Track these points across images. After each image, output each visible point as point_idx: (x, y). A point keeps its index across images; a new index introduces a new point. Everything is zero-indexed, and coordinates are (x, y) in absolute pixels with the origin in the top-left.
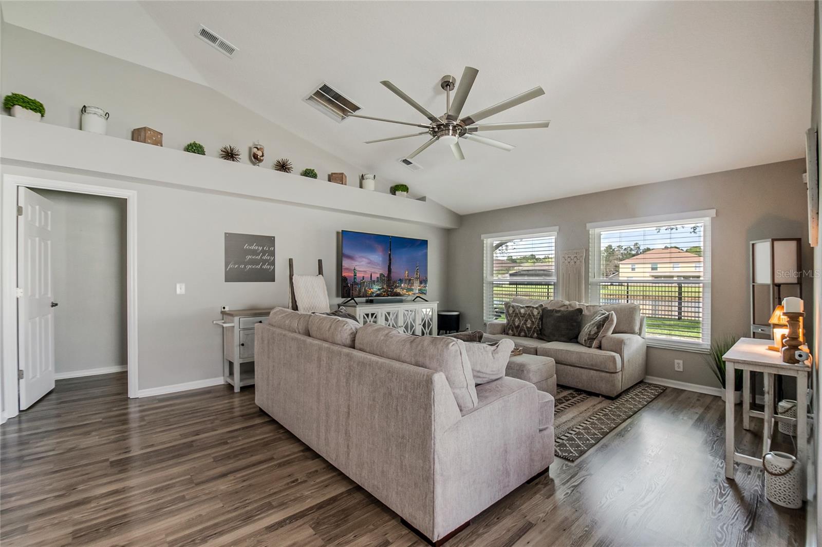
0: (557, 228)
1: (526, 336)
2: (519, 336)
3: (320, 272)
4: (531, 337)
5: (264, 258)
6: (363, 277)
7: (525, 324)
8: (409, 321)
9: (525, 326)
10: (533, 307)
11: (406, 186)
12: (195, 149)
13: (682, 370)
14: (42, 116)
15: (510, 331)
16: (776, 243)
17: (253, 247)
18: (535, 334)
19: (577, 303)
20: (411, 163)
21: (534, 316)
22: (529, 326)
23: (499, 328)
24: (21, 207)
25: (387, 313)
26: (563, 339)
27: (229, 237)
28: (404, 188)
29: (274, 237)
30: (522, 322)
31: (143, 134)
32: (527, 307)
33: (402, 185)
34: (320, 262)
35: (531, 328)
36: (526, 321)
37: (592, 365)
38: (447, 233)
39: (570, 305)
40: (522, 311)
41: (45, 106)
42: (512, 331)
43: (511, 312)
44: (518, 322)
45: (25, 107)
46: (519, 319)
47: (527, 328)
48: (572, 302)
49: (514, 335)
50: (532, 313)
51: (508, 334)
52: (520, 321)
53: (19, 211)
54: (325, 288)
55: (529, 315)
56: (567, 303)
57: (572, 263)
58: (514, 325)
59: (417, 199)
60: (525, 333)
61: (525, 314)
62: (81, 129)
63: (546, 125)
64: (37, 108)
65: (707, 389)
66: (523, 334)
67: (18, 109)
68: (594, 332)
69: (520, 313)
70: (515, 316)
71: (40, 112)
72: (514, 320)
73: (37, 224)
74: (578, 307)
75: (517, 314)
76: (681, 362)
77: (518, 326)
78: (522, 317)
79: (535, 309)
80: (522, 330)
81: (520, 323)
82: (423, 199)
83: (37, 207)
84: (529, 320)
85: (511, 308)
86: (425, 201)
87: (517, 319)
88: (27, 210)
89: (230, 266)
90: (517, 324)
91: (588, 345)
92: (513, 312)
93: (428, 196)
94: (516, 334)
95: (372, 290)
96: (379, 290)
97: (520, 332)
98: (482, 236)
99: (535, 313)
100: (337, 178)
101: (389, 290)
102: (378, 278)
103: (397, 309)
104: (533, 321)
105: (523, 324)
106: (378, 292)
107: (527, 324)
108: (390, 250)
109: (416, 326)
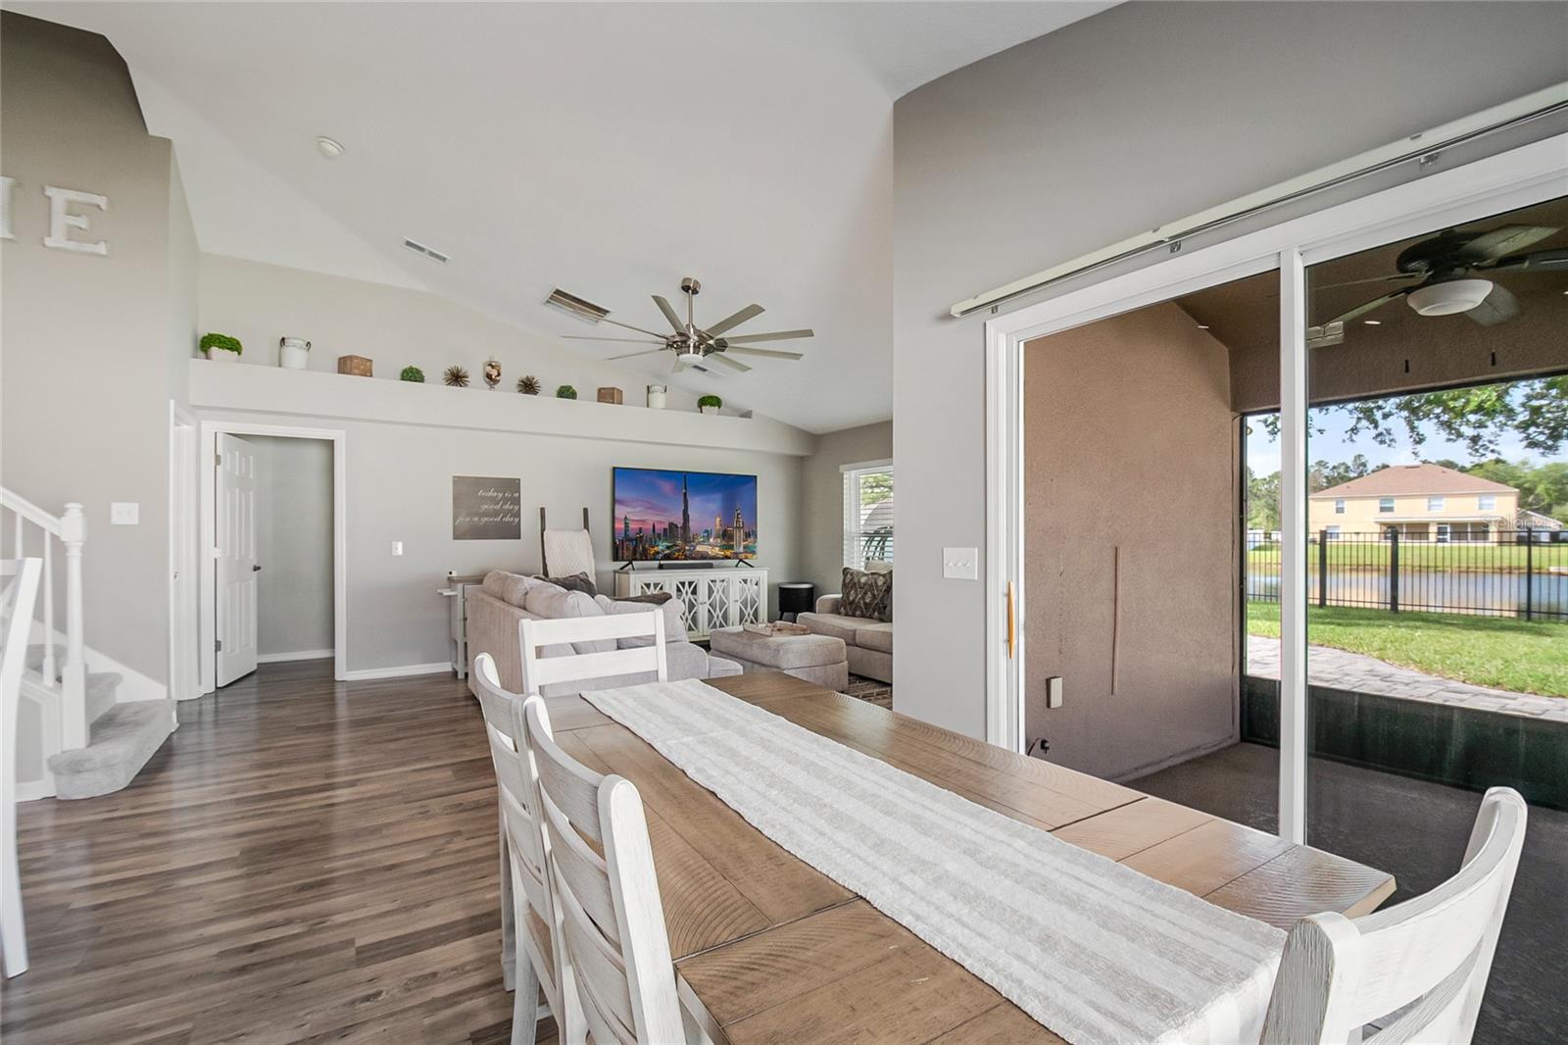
1: (863, 616)
2: (854, 615)
3: (586, 526)
4: (871, 617)
5: (506, 507)
6: (640, 529)
7: (863, 598)
8: (718, 595)
9: (862, 602)
10: (880, 575)
11: (716, 397)
12: (412, 375)
14: (239, 354)
15: (844, 609)
17: (490, 494)
18: (876, 613)
20: (706, 370)
21: (877, 586)
22: (868, 601)
23: (832, 606)
24: (219, 456)
25: (681, 583)
27: (458, 481)
28: (715, 401)
29: (519, 480)
30: (860, 596)
31: (349, 362)
32: (872, 574)
33: (712, 397)
34: (586, 511)
35: (870, 604)
36: (866, 594)
38: (799, 462)
40: (864, 579)
41: (242, 344)
42: (846, 609)
43: (847, 581)
44: (855, 596)
45: (222, 348)
46: (856, 591)
47: (865, 604)
49: (847, 615)
50: (876, 583)
51: (839, 614)
52: (858, 594)
53: (218, 460)
54: (591, 547)
58: (850, 600)
59: (740, 416)
60: (863, 611)
61: (865, 584)
62: (280, 366)
64: (233, 345)
66: (858, 613)
67: (214, 350)
69: (859, 582)
70: (852, 587)
71: (236, 350)
72: (849, 594)
73: (237, 473)
75: (856, 584)
77: (853, 601)
78: (861, 588)
79: (881, 578)
80: (858, 607)
81: (857, 597)
82: (747, 415)
83: (237, 453)
84: (870, 593)
86: (750, 417)
87: (854, 592)
88: (226, 458)
89: (460, 519)
93: (755, 410)
94: (850, 613)
95: (656, 549)
96: (668, 548)
97: (855, 610)
98: (842, 468)
99: (880, 583)
100: (607, 395)
101: (687, 548)
102: (665, 530)
103: (697, 577)
104: (875, 595)
105: (859, 598)
106: (666, 552)
107: (865, 599)
108: (685, 490)
109: (730, 603)
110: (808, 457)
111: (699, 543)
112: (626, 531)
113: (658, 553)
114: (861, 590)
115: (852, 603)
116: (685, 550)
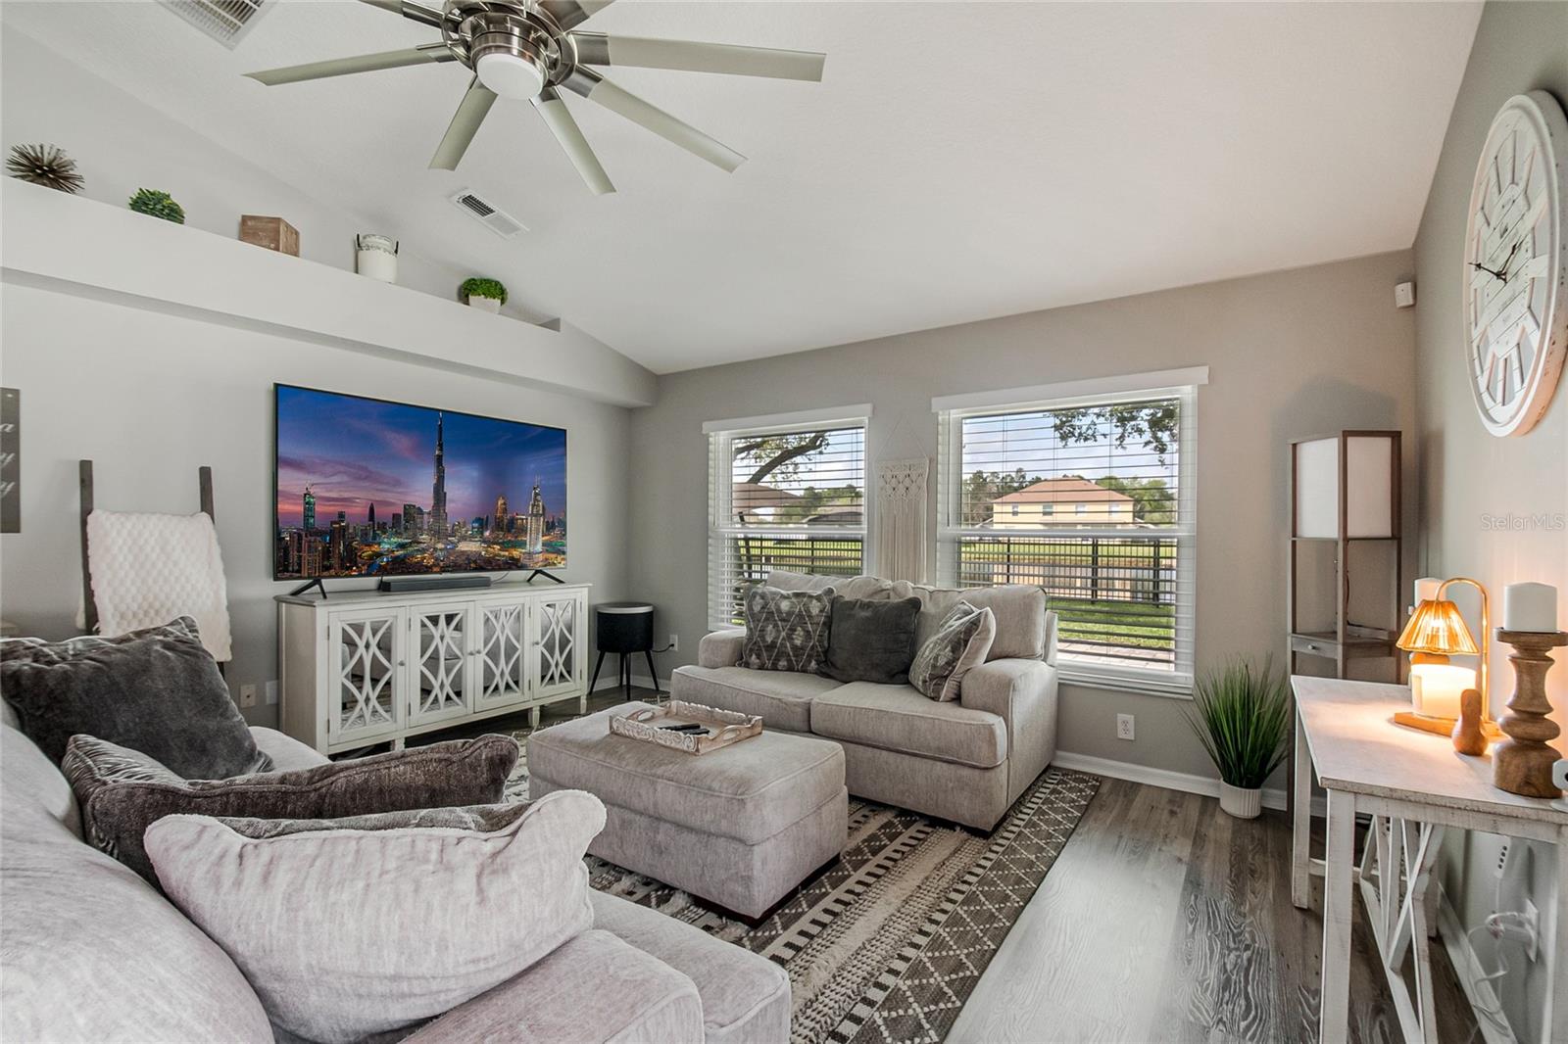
1: (790, 669)
2: (775, 668)
3: (207, 504)
4: (804, 671)
6: (340, 514)
7: (789, 637)
8: (502, 636)
9: (788, 644)
10: (811, 597)
11: (497, 283)
13: (1133, 738)
15: (754, 656)
16: (1350, 440)
18: (813, 663)
19: (910, 584)
20: (492, 211)
21: (810, 617)
22: (798, 642)
23: (727, 652)
25: (429, 618)
26: (874, 675)
28: (493, 289)
29: (16, 392)
30: (783, 634)
32: (797, 595)
33: (488, 281)
34: (205, 474)
35: (802, 648)
36: (793, 630)
37: (939, 749)
38: (627, 417)
39: (894, 589)
40: (785, 606)
42: (759, 657)
43: (757, 608)
44: (773, 635)
46: (776, 626)
47: (795, 648)
48: (899, 583)
49: (762, 668)
50: (808, 611)
51: (747, 665)
52: (778, 631)
54: (216, 550)
55: (800, 615)
56: (888, 584)
57: (901, 489)
58: (764, 641)
59: (541, 325)
60: (789, 661)
61: (790, 613)
65: (1186, 780)
66: (783, 663)
68: (945, 660)
69: (779, 611)
70: (767, 619)
72: (763, 630)
74: (911, 595)
75: (773, 613)
76: (1130, 718)
77: (773, 645)
78: (782, 620)
79: (814, 601)
80: (781, 654)
81: (777, 637)
82: (553, 324)
84: (799, 628)
85: (758, 597)
86: (559, 329)
87: (771, 626)
90: (769, 639)
91: (930, 693)
92: (763, 608)
93: (567, 317)
94: (769, 664)
95: (375, 548)
96: (402, 546)
97: (777, 659)
98: (706, 426)
99: (815, 611)
100: (262, 231)
101: (440, 546)
102: (396, 516)
103: (463, 606)
104: (808, 632)
105: (783, 639)
106: (397, 553)
107: (793, 639)
108: (441, 445)
109: (523, 648)
111: (464, 538)
112: (306, 519)
113: (379, 555)
114: (784, 624)
115: (771, 647)
116: (435, 549)
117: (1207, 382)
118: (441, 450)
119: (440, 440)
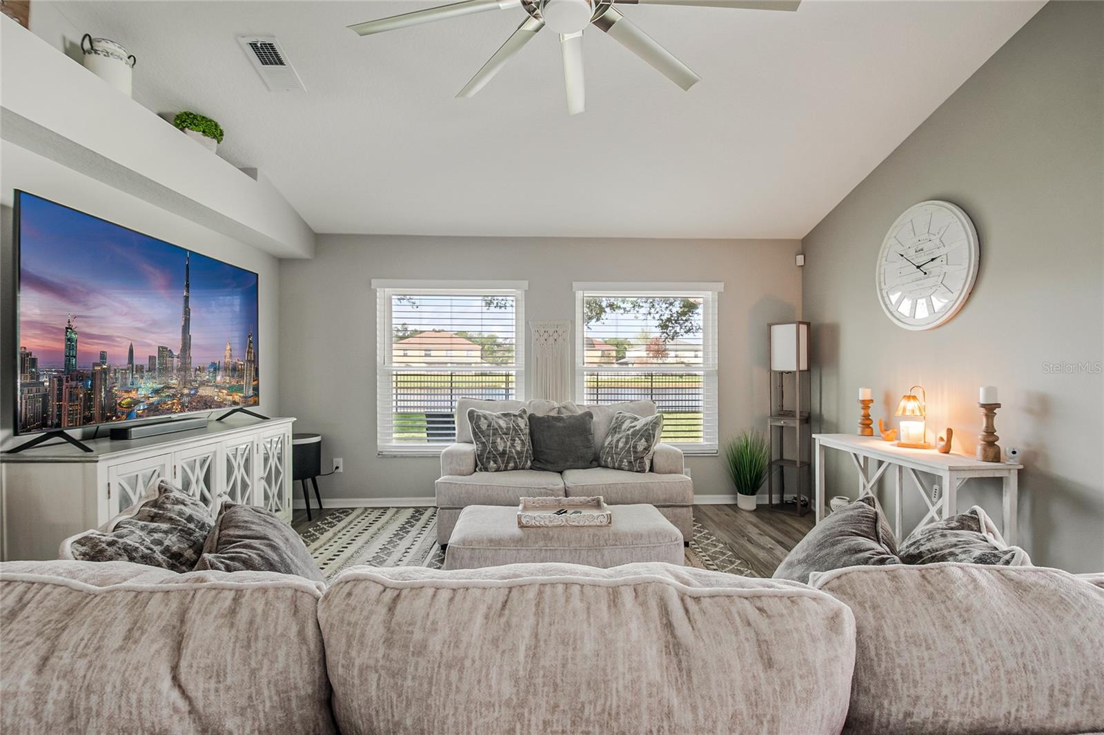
0: (525, 284)
1: (515, 468)
4: (523, 469)
7: (513, 446)
9: (513, 451)
10: (515, 415)
11: (216, 123)
15: (492, 462)
16: (800, 325)
20: (282, 63)
21: (521, 430)
22: (519, 448)
26: (581, 464)
28: (211, 127)
30: (509, 444)
32: (506, 415)
35: (521, 452)
36: (513, 440)
38: (279, 266)
39: (564, 407)
40: (502, 423)
42: (495, 462)
44: (503, 445)
46: (501, 438)
47: (518, 453)
48: (568, 403)
49: (498, 470)
50: (517, 425)
51: (486, 470)
52: (505, 442)
55: (514, 429)
56: (557, 404)
57: (551, 340)
58: (496, 450)
59: (240, 169)
60: (515, 462)
61: (507, 429)
63: (687, 82)
66: (512, 465)
68: (643, 447)
70: (494, 434)
72: (494, 443)
74: (582, 410)
75: (496, 429)
77: (504, 452)
78: (504, 434)
79: (518, 419)
80: (510, 458)
81: (506, 447)
82: (251, 172)
84: (517, 439)
85: (482, 419)
86: (255, 176)
87: (499, 440)
90: (500, 449)
91: (637, 467)
92: (489, 426)
94: (503, 467)
95: (133, 394)
96: (156, 392)
97: (508, 463)
98: (374, 283)
99: (522, 425)
101: (186, 391)
102: (151, 358)
103: (212, 448)
104: (522, 440)
105: (510, 447)
106: (152, 400)
107: (515, 447)
108: (188, 286)
109: (253, 484)
110: (307, 260)
111: (204, 383)
112: (68, 357)
113: (137, 402)
114: (507, 436)
115: (503, 453)
116: (182, 395)
117: (723, 290)
118: (188, 291)
119: (187, 281)
